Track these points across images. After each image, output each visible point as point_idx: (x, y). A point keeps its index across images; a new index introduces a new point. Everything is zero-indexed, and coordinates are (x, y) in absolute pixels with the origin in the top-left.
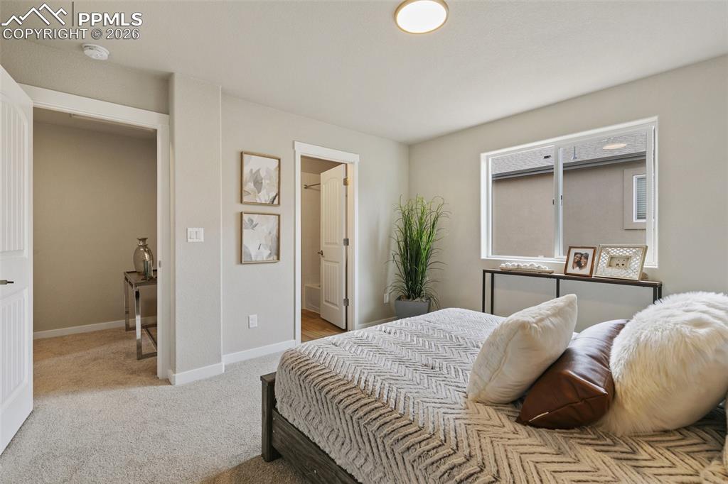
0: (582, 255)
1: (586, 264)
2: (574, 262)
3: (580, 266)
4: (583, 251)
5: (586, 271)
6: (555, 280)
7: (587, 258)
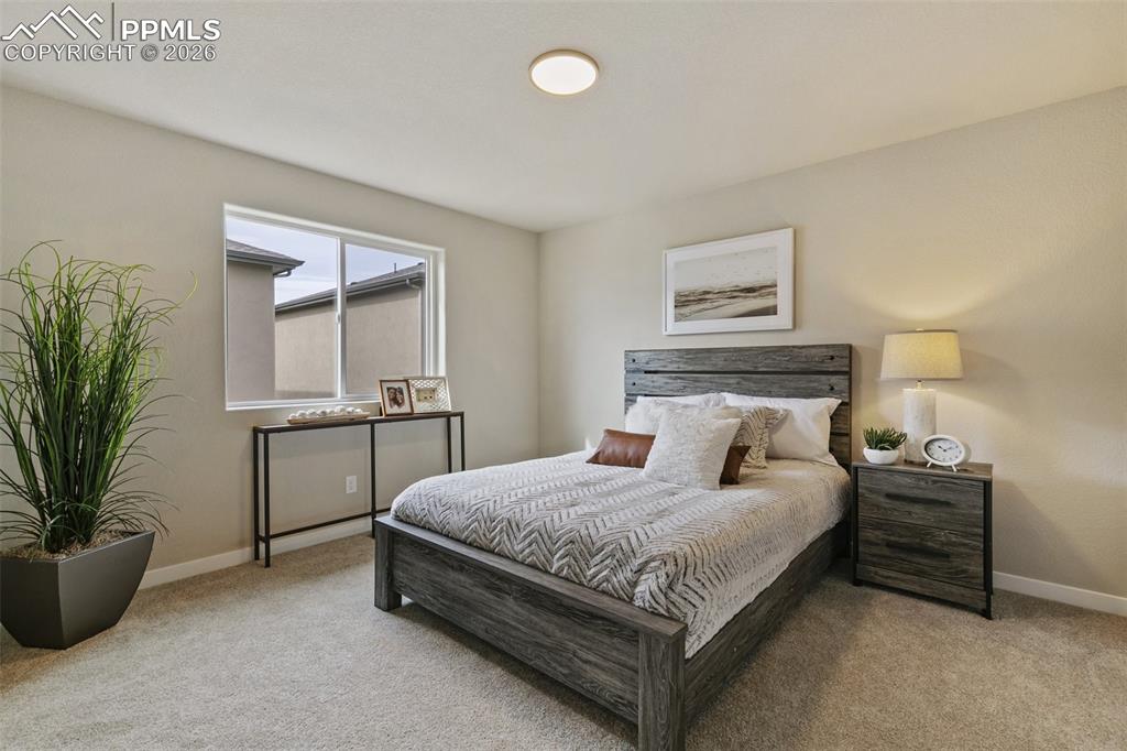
0: (395, 389)
1: (403, 400)
2: (390, 400)
3: (399, 405)
4: (396, 385)
5: (405, 409)
6: (369, 426)
7: (402, 393)
